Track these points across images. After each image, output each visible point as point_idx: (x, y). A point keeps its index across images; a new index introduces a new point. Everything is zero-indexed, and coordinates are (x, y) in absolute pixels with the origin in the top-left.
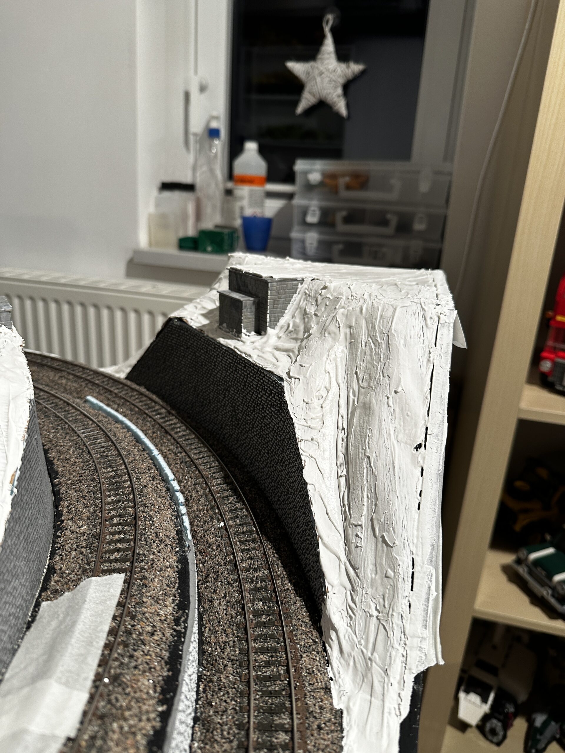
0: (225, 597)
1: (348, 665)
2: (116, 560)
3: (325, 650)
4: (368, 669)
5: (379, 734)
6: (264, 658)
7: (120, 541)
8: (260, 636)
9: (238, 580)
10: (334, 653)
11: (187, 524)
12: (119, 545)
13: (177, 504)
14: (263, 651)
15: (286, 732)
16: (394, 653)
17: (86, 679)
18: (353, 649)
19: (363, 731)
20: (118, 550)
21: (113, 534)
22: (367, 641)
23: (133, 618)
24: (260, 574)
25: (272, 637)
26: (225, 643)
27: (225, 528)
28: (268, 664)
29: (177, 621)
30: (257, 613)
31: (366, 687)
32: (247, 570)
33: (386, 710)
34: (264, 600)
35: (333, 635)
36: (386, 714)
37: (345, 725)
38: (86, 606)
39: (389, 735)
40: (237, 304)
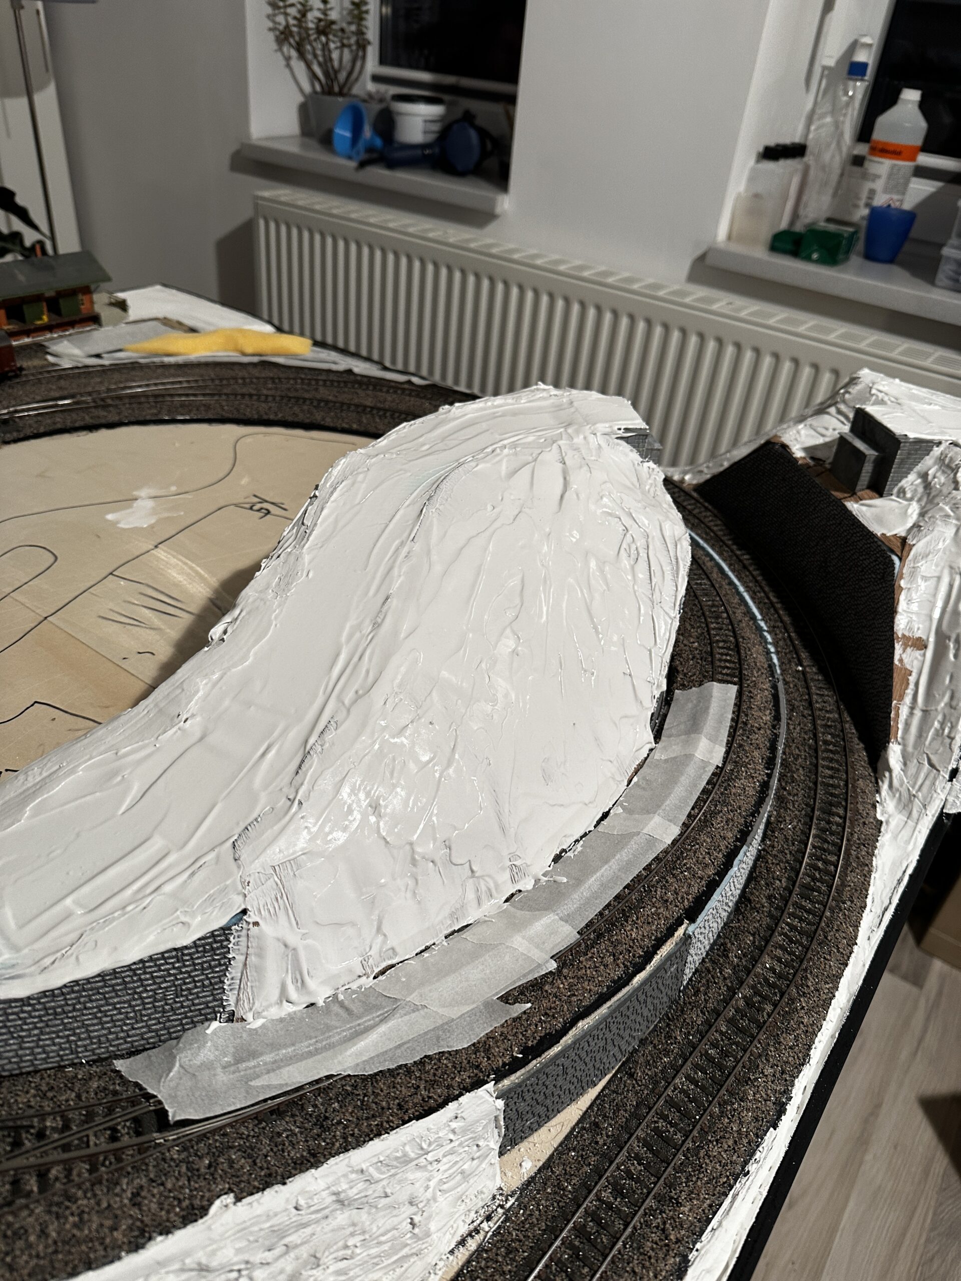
0: (799, 724)
1: (894, 796)
2: (727, 675)
3: (877, 783)
4: (910, 801)
5: (908, 842)
6: (830, 772)
7: (726, 661)
8: (828, 758)
9: (813, 715)
10: (885, 787)
11: (775, 661)
12: (728, 665)
13: (766, 642)
14: (829, 768)
15: (840, 817)
16: (935, 795)
17: (722, 741)
18: (901, 785)
19: (895, 837)
20: (728, 668)
21: (722, 654)
22: (915, 783)
23: (747, 715)
24: (831, 716)
25: (837, 761)
26: (798, 755)
27: (804, 673)
28: (832, 777)
29: (774, 727)
30: (826, 742)
31: (906, 813)
32: (820, 710)
33: (918, 829)
34: (833, 736)
35: (887, 774)
36: (916, 832)
37: (882, 829)
38: (713, 699)
39: (915, 844)
40: (860, 456)
